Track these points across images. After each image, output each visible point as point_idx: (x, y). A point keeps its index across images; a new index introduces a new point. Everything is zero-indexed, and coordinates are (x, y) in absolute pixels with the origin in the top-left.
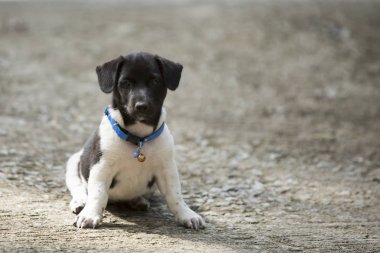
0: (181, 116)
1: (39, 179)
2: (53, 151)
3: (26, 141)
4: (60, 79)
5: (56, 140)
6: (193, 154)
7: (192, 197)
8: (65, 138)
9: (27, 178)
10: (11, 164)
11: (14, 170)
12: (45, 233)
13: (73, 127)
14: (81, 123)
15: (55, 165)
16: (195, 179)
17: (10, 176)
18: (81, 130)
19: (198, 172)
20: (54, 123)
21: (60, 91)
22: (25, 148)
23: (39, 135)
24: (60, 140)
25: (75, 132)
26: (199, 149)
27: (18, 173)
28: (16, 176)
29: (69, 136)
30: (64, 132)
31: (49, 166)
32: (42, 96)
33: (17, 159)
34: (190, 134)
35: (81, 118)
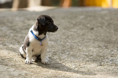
0: (98, 40)
1: (57, 58)
2: (62, 50)
3: (54, 48)
4: (64, 31)
5: (62, 47)
6: (101, 51)
7: (100, 62)
8: (65, 47)
9: (54, 57)
10: (50, 54)
11: (51, 55)
12: (59, 72)
13: (67, 44)
14: (70, 43)
15: (62, 54)
16: (101, 57)
17: (49, 57)
18: (69, 44)
19: (102, 55)
20: (62, 43)
21: (64, 34)
22: (54, 49)
23: (58, 46)
24: (63, 47)
25: (68, 45)
26: (103, 49)
27: (52, 56)
28: (51, 57)
29: (66, 46)
30: (65, 45)
31: (60, 54)
32: (59, 36)
33: (51, 52)
34: (100, 45)
35: (70, 41)
